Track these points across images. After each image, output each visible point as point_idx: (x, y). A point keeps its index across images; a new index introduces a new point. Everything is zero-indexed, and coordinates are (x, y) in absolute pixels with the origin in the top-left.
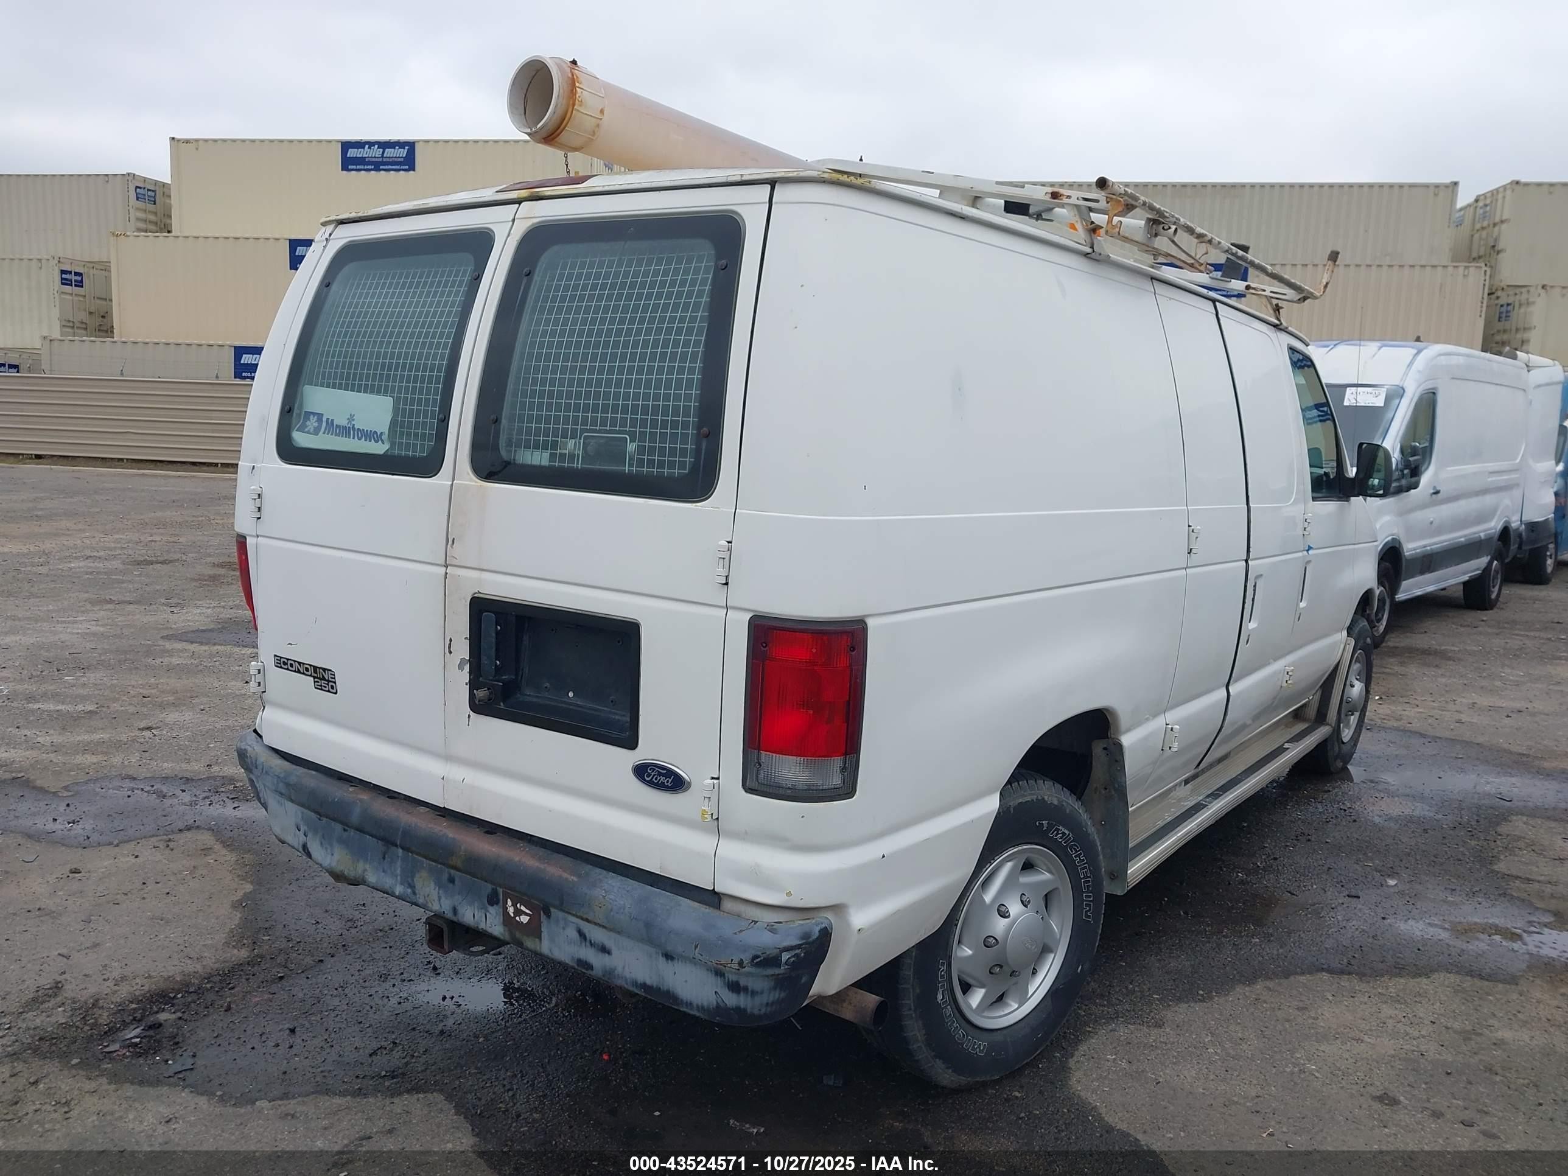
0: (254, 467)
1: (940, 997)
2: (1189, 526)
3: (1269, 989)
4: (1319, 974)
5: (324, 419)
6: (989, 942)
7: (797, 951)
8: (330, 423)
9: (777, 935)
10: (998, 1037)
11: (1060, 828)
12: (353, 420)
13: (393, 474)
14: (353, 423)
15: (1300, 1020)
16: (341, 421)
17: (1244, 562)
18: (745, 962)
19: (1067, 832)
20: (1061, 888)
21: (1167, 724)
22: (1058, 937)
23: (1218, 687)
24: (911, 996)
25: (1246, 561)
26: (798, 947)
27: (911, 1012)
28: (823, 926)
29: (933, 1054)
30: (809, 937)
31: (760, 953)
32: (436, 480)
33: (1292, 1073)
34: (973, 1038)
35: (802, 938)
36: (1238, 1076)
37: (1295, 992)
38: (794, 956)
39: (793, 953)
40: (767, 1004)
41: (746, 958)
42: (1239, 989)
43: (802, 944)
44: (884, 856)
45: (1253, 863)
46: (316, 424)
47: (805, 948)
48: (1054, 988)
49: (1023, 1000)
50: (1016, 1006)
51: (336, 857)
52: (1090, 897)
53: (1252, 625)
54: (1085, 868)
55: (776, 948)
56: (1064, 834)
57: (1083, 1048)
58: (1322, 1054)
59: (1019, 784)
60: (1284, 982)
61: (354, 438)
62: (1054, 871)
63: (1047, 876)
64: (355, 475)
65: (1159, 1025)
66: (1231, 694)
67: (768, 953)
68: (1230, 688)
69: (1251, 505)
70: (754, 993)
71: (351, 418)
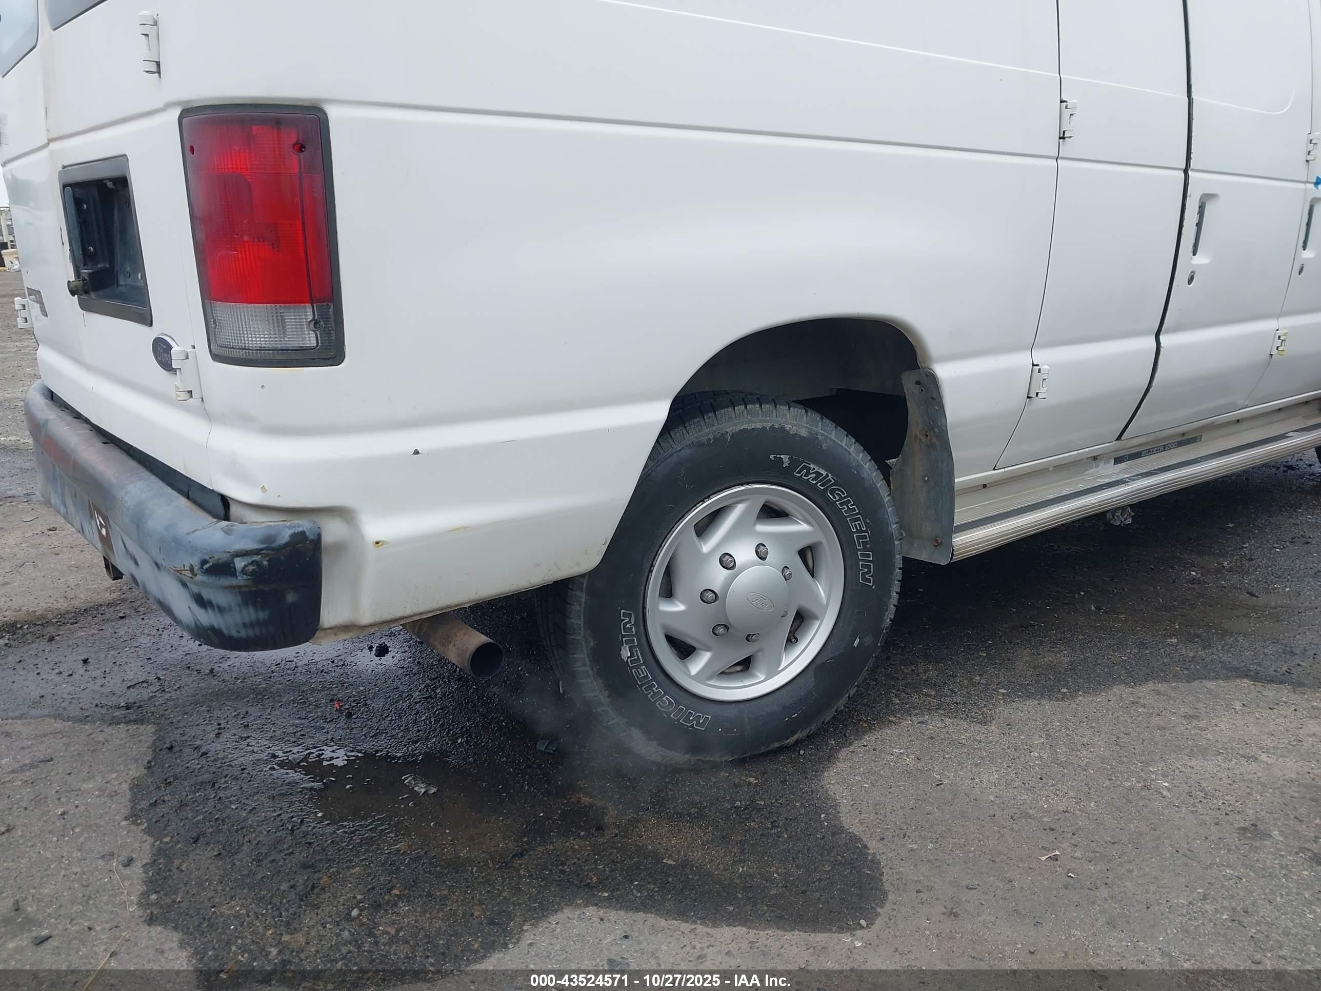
1: (625, 653)
2: (1062, 102)
3: (1158, 693)
4: (1238, 680)
6: (709, 597)
7: (256, 558)
9: (230, 537)
10: (731, 712)
11: (812, 466)
15: (1179, 729)
17: (1182, 172)
18: (196, 568)
19: (824, 473)
20: (824, 541)
21: (1034, 365)
22: (825, 603)
23: (1138, 333)
24: (584, 649)
25: (1186, 171)
26: (257, 552)
27: (587, 669)
28: (300, 529)
29: (625, 720)
30: (274, 541)
31: (207, 557)
33: (1131, 788)
34: (688, 708)
35: (262, 542)
36: (1053, 786)
37: (1190, 698)
38: (253, 563)
39: (249, 559)
40: (244, 625)
41: (195, 561)
42: (1117, 690)
43: (262, 550)
44: (416, 452)
45: (1218, 563)
47: (267, 555)
48: (819, 662)
49: (773, 672)
50: (763, 678)
52: (869, 556)
53: (1200, 260)
54: (859, 519)
55: (226, 552)
56: (818, 474)
57: (869, 738)
58: (1189, 770)
59: (746, 407)
60: (1184, 686)
62: (812, 520)
63: (804, 527)
65: (984, 722)
66: (1162, 345)
67: (216, 557)
68: (1162, 338)
69: (1194, 96)
70: (221, 610)
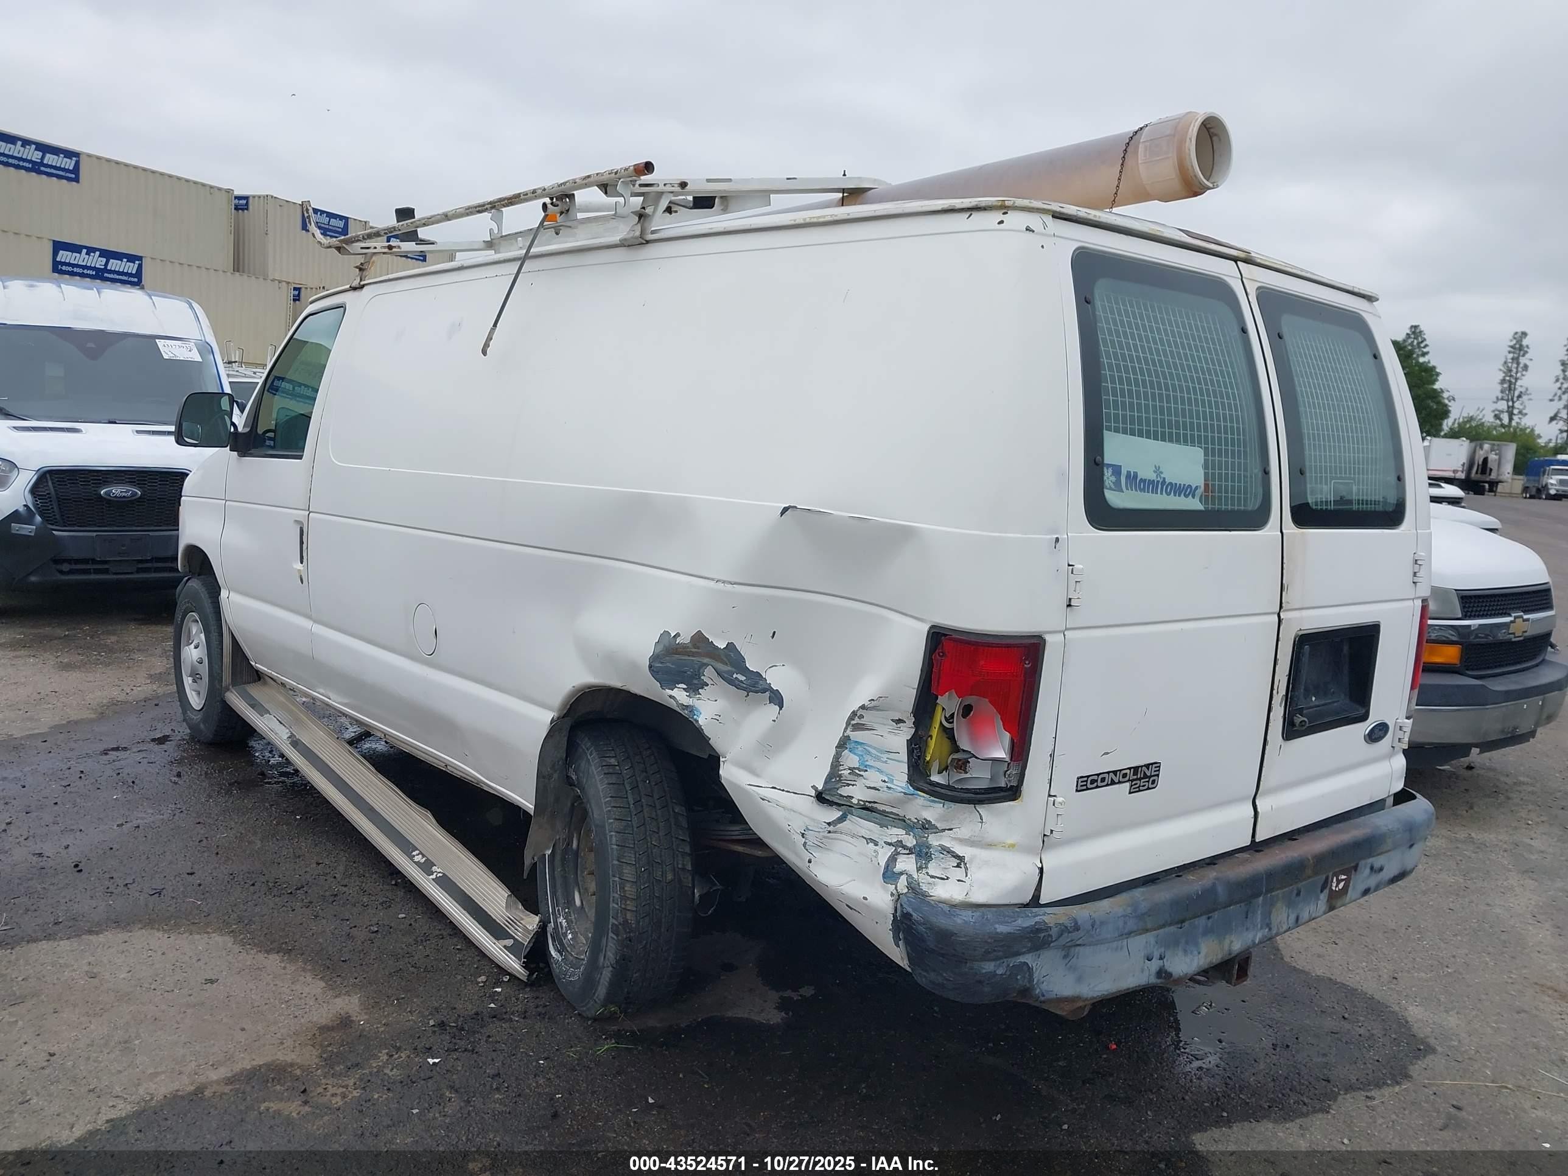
0: (1057, 540)
5: (1124, 472)
8: (1132, 478)
12: (1162, 473)
13: (1230, 530)
14: (1162, 476)
16: (1147, 474)
32: (1266, 532)
46: (1113, 479)
51: (1204, 951)
61: (1162, 494)
64: (1187, 535)
71: (1158, 470)
